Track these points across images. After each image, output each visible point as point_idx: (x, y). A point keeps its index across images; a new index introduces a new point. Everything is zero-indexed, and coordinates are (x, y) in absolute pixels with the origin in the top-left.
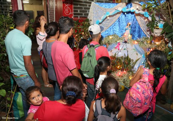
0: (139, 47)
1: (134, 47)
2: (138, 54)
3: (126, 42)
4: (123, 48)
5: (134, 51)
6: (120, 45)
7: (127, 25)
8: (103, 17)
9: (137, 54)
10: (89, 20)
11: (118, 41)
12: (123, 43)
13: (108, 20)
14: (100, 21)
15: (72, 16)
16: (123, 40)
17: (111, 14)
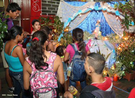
0: (109, 42)
1: (104, 43)
2: (109, 49)
3: (96, 39)
4: (94, 45)
5: (105, 46)
6: (91, 41)
7: (97, 23)
8: (75, 15)
9: (107, 49)
10: (59, 17)
11: (89, 38)
12: (94, 40)
13: (80, 17)
14: (72, 18)
15: (41, 13)
16: (94, 37)
17: (83, 12)
